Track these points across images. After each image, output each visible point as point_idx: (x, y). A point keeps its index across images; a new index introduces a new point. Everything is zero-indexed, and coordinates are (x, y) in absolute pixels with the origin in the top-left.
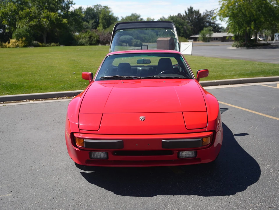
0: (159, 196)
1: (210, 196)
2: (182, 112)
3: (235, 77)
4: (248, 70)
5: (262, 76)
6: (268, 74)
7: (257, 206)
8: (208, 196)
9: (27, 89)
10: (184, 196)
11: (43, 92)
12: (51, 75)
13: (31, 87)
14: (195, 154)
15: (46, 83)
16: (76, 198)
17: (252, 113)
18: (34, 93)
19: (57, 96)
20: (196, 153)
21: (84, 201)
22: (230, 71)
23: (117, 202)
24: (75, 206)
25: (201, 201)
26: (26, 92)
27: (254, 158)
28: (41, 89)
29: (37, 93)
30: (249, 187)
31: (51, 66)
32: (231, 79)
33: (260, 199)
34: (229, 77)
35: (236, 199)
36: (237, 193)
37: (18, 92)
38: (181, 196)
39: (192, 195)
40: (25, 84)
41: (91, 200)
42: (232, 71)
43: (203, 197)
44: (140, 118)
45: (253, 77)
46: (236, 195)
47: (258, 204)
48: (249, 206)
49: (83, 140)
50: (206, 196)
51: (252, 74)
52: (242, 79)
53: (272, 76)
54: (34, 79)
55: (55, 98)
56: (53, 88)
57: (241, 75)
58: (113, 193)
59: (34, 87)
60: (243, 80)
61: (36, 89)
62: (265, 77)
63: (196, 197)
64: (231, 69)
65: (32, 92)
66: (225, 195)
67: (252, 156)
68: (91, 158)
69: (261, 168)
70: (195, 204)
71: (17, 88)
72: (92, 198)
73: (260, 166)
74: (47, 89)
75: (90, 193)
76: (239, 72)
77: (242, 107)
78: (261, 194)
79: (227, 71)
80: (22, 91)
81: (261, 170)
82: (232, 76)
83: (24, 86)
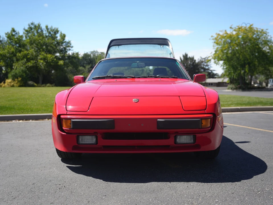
0: (154, 182)
1: (212, 183)
2: (179, 96)
3: (232, 106)
4: (245, 101)
5: (259, 105)
6: (266, 104)
7: (266, 190)
8: (209, 183)
9: (18, 110)
10: (183, 183)
11: (34, 114)
12: (44, 101)
13: (22, 109)
14: (193, 140)
15: (38, 106)
16: (60, 184)
17: (252, 129)
18: (24, 114)
19: (48, 117)
20: (195, 138)
21: (67, 186)
22: (227, 101)
23: (106, 187)
24: (57, 189)
25: (202, 186)
26: (16, 113)
27: (258, 157)
28: (32, 111)
29: (27, 113)
30: (255, 177)
31: (44, 95)
32: (228, 107)
33: (269, 185)
34: (226, 106)
35: (241, 185)
36: (242, 181)
37: (8, 112)
38: (179, 182)
39: (192, 182)
40: (15, 107)
41: (76, 185)
42: (229, 101)
43: (203, 183)
44: (133, 100)
45: (251, 106)
46: (241, 182)
47: (268, 188)
48: (257, 190)
49: (70, 120)
50: (207, 183)
51: (249, 104)
52: (239, 107)
53: (269, 106)
54: (26, 103)
55: (46, 120)
56: (45, 111)
57: (238, 104)
58: (102, 180)
59: (25, 110)
60: (241, 108)
61: (27, 111)
62: (262, 106)
63: (195, 183)
64: (228, 100)
65: (23, 113)
66: (228, 182)
67: (255, 156)
68: (79, 144)
69: (267, 164)
70: (194, 188)
71: (7, 109)
72: (77, 184)
73: (266, 162)
74: (38, 111)
75: (75, 180)
76: (236, 102)
77: (241, 125)
78: (270, 182)
79: (223, 102)
80: (12, 112)
81: (267, 165)
82: (229, 105)
83: (14, 108)
